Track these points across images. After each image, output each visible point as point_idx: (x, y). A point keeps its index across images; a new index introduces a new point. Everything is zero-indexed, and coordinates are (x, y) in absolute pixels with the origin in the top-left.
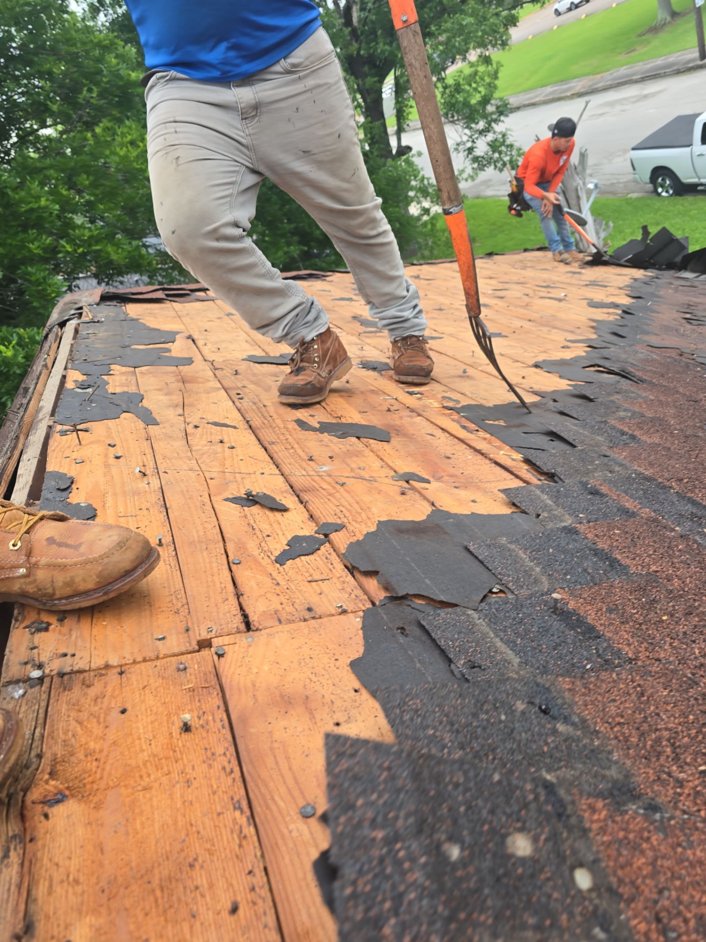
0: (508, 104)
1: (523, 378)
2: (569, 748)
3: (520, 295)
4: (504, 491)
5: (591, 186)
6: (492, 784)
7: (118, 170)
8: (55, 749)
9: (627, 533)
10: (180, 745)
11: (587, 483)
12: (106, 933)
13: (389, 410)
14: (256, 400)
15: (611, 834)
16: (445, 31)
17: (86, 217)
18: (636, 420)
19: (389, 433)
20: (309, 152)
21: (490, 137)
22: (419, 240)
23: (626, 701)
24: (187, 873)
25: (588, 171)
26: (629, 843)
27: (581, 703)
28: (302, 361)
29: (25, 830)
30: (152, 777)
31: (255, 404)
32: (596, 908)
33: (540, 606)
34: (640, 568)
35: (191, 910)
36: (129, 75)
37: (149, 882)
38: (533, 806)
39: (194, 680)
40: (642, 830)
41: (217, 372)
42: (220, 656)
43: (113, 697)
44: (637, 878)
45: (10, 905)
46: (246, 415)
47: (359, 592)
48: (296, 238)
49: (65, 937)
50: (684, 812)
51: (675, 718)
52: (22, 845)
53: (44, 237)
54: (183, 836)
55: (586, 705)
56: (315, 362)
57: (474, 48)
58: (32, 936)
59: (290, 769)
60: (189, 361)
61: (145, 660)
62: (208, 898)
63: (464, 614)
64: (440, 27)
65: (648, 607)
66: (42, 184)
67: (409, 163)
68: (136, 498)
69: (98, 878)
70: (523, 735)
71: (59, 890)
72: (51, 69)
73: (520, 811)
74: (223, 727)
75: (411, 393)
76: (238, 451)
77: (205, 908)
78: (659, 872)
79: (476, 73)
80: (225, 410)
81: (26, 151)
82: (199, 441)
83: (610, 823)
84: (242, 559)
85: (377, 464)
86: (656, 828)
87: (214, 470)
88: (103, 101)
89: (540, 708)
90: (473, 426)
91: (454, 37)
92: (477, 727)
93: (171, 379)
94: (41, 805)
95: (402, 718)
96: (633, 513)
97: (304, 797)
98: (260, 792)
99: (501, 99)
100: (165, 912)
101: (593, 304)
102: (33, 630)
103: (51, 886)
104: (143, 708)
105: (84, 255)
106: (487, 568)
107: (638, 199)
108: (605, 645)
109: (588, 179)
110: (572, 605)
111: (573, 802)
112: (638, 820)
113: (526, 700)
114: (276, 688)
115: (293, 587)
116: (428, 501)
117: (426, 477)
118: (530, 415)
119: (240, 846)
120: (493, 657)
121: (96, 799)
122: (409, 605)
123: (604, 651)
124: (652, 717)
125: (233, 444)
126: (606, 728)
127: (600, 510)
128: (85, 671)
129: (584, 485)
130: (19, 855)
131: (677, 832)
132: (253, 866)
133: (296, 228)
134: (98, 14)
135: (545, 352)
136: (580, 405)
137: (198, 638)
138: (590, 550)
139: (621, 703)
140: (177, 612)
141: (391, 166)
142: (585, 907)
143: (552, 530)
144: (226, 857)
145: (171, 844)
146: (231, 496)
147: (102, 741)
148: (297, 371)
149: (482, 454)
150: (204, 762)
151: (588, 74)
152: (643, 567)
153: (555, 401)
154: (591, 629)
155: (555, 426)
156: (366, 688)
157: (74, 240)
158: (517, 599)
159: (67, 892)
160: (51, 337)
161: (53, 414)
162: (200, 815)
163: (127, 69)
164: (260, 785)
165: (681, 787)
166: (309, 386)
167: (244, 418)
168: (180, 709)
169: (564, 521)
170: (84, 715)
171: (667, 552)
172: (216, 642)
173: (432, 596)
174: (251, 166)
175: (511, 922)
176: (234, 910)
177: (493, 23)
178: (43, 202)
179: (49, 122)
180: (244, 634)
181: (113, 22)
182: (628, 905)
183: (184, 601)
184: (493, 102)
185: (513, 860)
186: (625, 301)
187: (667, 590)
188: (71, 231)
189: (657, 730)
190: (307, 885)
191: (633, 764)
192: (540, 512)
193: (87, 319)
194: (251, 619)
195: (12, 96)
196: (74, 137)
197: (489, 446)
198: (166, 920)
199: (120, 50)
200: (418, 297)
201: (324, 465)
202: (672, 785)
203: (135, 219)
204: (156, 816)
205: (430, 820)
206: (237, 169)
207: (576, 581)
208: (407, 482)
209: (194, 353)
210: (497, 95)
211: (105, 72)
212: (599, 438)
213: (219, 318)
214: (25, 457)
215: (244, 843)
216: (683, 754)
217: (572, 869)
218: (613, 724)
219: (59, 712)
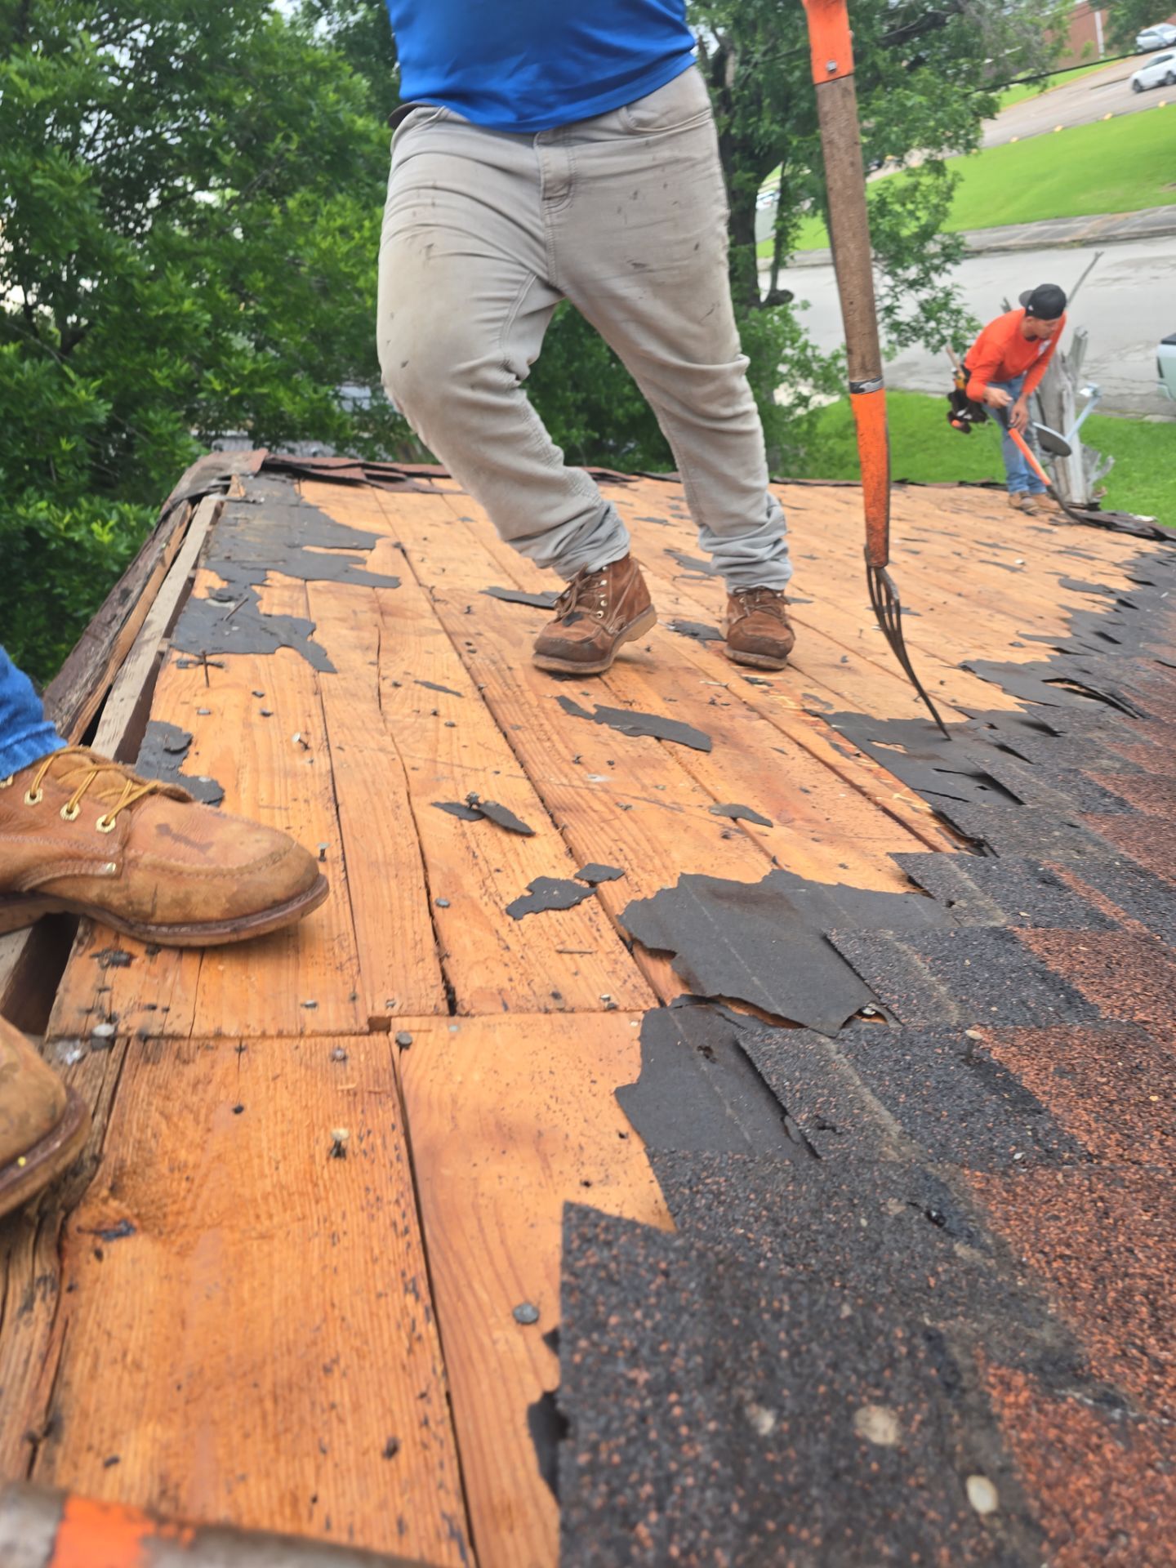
0: (962, 244)
1: (942, 683)
2: (972, 1285)
3: (946, 552)
4: (896, 856)
5: (1086, 393)
6: (838, 1319)
7: (313, 271)
8: (122, 1151)
9: (1099, 953)
10: (326, 1175)
11: (1037, 864)
12: (177, 1455)
13: (713, 703)
14: (497, 657)
15: (1034, 1431)
16: (874, 113)
17: (250, 339)
18: (1128, 777)
19: (709, 739)
20: (643, 266)
21: (925, 294)
22: (785, 447)
23: (1076, 1221)
24: (319, 1380)
25: (1084, 370)
26: (1064, 1449)
27: (998, 1214)
28: (578, 603)
29: (62, 1271)
30: (276, 1220)
31: (494, 663)
32: (1000, 1545)
33: (942, 1046)
34: (1117, 1012)
35: (320, 1441)
36: (353, 122)
37: (256, 1385)
38: (905, 1365)
39: (358, 1079)
40: (1088, 1432)
41: (437, 606)
42: (403, 1047)
43: (223, 1084)
44: (1074, 1508)
45: (26, 1385)
46: (480, 679)
47: (640, 981)
48: (583, 417)
49: (110, 1450)
50: (1164, 1414)
51: (1160, 1260)
52: (55, 1294)
53: (178, 363)
54: (318, 1320)
55: (1007, 1220)
56: (600, 607)
57: (920, 146)
58: (58, 1441)
59: (503, 1242)
60: (394, 583)
61: (280, 1035)
62: (350, 1426)
63: (813, 1041)
64: (869, 104)
65: (1126, 1076)
66: (189, 278)
67: (785, 318)
68: (289, 781)
69: (172, 1365)
70: (896, 1254)
71: (107, 1374)
72: (229, 97)
73: (882, 1369)
74: (398, 1158)
75: (752, 682)
76: (461, 731)
77: (343, 1441)
78: (1113, 1504)
79: (915, 187)
80: (445, 664)
81: (169, 224)
82: (399, 707)
83: (1034, 1412)
84: (453, 901)
85: (686, 784)
86: (1112, 1431)
87: (419, 756)
88: (304, 159)
89: (928, 1215)
90: (851, 747)
91: (888, 124)
92: (818, 1232)
93: (362, 606)
94: (91, 1237)
95: (693, 1201)
96: (1113, 923)
97: (521, 1290)
98: (451, 1272)
99: (952, 235)
100: (276, 1437)
101: (1068, 584)
102: (106, 962)
103: (95, 1366)
104: (271, 1110)
105: (238, 399)
106: (858, 975)
107: (1161, 425)
108: (1049, 1125)
109: (1081, 382)
110: (997, 1054)
111: (974, 1370)
112: (1082, 1414)
113: (906, 1199)
114: (491, 1111)
115: (532, 958)
116: (767, 854)
117: (767, 816)
118: (947, 744)
119: (410, 1351)
120: (857, 1116)
121: (180, 1241)
122: (721, 1015)
123: (1047, 1135)
124: (1120, 1253)
125: (453, 720)
126: (1038, 1261)
127: (1055, 909)
128: (182, 1037)
129: (1033, 866)
130: (48, 1309)
131: (1148, 1443)
132: (428, 1387)
133: (584, 401)
134: (316, 20)
135: (981, 647)
136: (1034, 739)
137: (370, 1013)
138: (1035, 970)
139: (1068, 1224)
140: (340, 968)
141: (756, 320)
142: (981, 1542)
143: (972, 930)
144: (385, 1364)
145: (296, 1331)
146: (443, 801)
147: (199, 1151)
148: (570, 619)
149: (864, 794)
150: (363, 1209)
151: (1104, 211)
152: (1123, 1011)
153: (992, 727)
154: (1027, 1097)
155: (991, 766)
156: (639, 1133)
157: (226, 374)
158: (905, 1030)
159: (120, 1379)
160: (175, 517)
161: (168, 633)
162: (348, 1291)
163: (351, 111)
164: (451, 1260)
165: (1162, 1373)
166: (586, 645)
167: (475, 683)
168: (331, 1119)
169: (994, 919)
170: (174, 1107)
171: (1165, 994)
172: (398, 1024)
173: (761, 1005)
174: (544, 276)
175: (853, 1548)
176: (392, 1451)
177: (957, 111)
178: (187, 305)
179: (214, 181)
180: (445, 1019)
181: (339, 36)
182: (1056, 1550)
183: (353, 952)
184: (937, 237)
185: (864, 1448)
186: (1123, 586)
187: (1161, 1054)
188: (224, 359)
189: (1126, 1275)
190: (516, 1432)
191: (1082, 1325)
192: (954, 899)
193: (237, 496)
194: (459, 996)
195: (161, 133)
196: (252, 209)
197: (875, 782)
198: (277, 1450)
199: (345, 81)
200: (784, 527)
201: (597, 772)
202: (1145, 1368)
203: (328, 351)
204: (276, 1281)
205: (728, 1364)
206: (523, 278)
207: (1007, 1018)
208: (734, 819)
209: (401, 570)
210: (945, 227)
211: (315, 113)
212: (1064, 795)
213: (448, 523)
214: (115, 695)
215: (417, 1347)
216: (1167, 1320)
217: (964, 1476)
218: (1052, 1256)
219: (135, 1094)
